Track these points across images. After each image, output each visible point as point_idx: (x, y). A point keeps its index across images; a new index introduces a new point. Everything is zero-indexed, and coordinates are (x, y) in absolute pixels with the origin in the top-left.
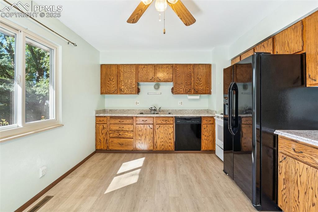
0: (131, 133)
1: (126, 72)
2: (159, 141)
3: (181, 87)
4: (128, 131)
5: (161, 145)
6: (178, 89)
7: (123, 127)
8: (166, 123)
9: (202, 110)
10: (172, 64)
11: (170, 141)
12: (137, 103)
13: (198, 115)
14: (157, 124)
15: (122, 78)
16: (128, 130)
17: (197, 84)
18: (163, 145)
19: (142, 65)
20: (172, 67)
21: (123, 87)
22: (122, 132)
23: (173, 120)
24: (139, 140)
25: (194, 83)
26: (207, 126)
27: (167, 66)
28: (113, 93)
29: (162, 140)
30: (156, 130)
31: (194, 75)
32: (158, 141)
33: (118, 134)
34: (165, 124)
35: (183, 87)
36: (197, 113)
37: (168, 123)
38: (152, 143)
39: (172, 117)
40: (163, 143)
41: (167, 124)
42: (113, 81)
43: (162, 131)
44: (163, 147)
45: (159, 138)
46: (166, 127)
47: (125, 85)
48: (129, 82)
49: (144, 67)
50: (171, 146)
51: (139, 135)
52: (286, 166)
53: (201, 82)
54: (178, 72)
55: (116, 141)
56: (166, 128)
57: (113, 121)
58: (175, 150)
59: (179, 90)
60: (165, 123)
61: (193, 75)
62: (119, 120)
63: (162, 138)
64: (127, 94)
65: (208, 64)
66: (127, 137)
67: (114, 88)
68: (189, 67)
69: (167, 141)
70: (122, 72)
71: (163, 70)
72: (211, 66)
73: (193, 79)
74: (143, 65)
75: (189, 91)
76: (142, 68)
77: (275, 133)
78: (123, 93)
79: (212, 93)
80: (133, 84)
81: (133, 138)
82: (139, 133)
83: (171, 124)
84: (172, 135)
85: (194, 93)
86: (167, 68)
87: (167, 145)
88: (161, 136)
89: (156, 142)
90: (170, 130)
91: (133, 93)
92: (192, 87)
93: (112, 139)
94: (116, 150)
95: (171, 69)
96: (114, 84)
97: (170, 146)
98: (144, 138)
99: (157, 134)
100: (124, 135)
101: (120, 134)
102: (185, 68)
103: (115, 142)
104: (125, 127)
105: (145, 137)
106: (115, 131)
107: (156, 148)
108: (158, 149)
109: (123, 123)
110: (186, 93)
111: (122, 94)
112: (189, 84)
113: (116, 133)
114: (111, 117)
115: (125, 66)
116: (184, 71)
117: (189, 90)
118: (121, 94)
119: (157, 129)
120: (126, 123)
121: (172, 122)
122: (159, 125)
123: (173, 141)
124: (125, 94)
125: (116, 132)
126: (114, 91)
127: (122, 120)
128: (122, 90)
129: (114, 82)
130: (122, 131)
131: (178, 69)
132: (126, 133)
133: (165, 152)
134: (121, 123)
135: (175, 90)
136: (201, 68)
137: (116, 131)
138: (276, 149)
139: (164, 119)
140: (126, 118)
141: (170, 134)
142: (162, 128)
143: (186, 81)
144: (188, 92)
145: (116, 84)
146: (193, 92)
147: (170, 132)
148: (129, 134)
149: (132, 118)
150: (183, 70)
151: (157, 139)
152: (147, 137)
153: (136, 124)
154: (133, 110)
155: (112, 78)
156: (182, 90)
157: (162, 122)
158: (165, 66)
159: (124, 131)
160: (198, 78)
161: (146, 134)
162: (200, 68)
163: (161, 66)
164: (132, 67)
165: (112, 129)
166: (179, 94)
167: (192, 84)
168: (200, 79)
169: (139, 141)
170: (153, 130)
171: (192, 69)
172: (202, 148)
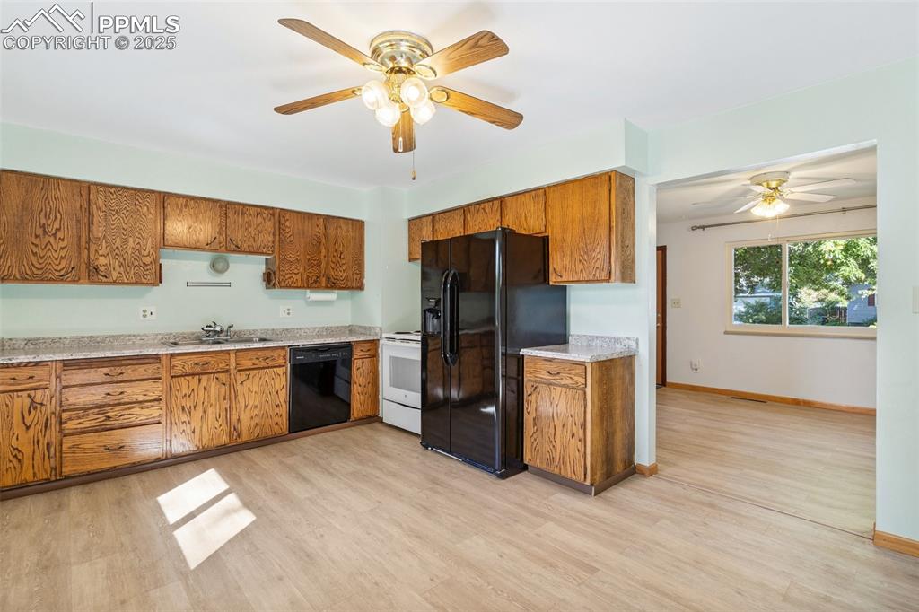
0: (152, 406)
1: (117, 212)
2: (245, 418)
3: (296, 271)
4: (141, 402)
5: (253, 424)
6: (289, 276)
7: (122, 393)
8: (266, 365)
9: (338, 327)
10: (273, 208)
11: (277, 410)
12: (148, 313)
13: (344, 340)
14: (239, 371)
15: (98, 232)
16: (141, 398)
17: (333, 266)
18: (257, 425)
19: (179, 196)
20: (273, 215)
21: (102, 260)
22: (117, 408)
23: (285, 357)
24: (183, 423)
25: (327, 263)
26: (363, 363)
27: (259, 210)
28: (61, 279)
29: (257, 411)
30: (239, 387)
31: (327, 242)
32: (243, 417)
33: (102, 417)
34: (263, 368)
35: (301, 269)
36: (327, 335)
37: (271, 363)
38: (224, 425)
39: (283, 348)
40: (257, 420)
41: (268, 368)
42: (60, 235)
43: (255, 388)
44: (258, 430)
45: (246, 406)
46: (267, 376)
47: (115, 252)
48: (131, 244)
49: (186, 206)
50: (280, 423)
51: (183, 407)
52: (537, 398)
53: (344, 262)
54: (287, 230)
55: (91, 441)
56: (267, 379)
57: (77, 377)
58: (290, 433)
59: (290, 278)
60: (263, 364)
61: (324, 241)
62: (106, 370)
63: (256, 407)
64: (122, 283)
65: (358, 221)
66: (138, 422)
67: (64, 262)
68: (315, 220)
69: (270, 413)
70: (99, 208)
71: (246, 219)
72: (363, 225)
73: (323, 251)
74: (184, 197)
75: (316, 282)
76: (177, 207)
77: (521, 353)
78: (104, 279)
79: (366, 287)
80: (146, 253)
81: (159, 423)
82: (184, 404)
83: (280, 366)
84: (282, 394)
85: (327, 287)
86: (259, 216)
87: (268, 422)
88: (251, 403)
89: (239, 420)
90: (277, 381)
91: (143, 280)
92: (323, 272)
93: (76, 438)
94: (89, 473)
95: (270, 220)
96: (62, 248)
97: (277, 424)
98: (201, 414)
99: (240, 398)
100: (126, 417)
101: (109, 417)
102: (306, 222)
103: (86, 446)
104: (129, 391)
105: (204, 412)
106: (86, 409)
107: (239, 436)
108: (245, 437)
109: (120, 378)
110: (310, 286)
111: (101, 283)
112: (315, 262)
113: (94, 414)
114: (68, 365)
115: (112, 191)
116: (303, 231)
117: (314, 278)
118: (92, 282)
119: (242, 383)
120: (134, 378)
121: (281, 361)
122: (247, 372)
123: (284, 410)
124: (114, 282)
125: (91, 411)
126: (62, 273)
127: (119, 370)
128: (103, 269)
129: (63, 240)
130: (119, 404)
131: (288, 224)
132: (137, 411)
133: (263, 442)
134: (115, 379)
135: (281, 278)
136: (344, 228)
137: (91, 408)
138: (520, 378)
139: (260, 353)
140: (135, 361)
141: (277, 393)
142: (257, 379)
143: (308, 257)
144: (312, 284)
145: (75, 246)
146: (324, 285)
147: (278, 387)
148: (145, 412)
149: (157, 358)
150: (300, 227)
151: (242, 412)
152: (210, 411)
153: (172, 377)
154: (134, 336)
155: (57, 225)
156: (298, 277)
157: (254, 364)
158: (252, 211)
159: (125, 404)
160: (336, 251)
161: (206, 403)
162: (340, 227)
163: (241, 208)
164: (143, 198)
165: (74, 405)
166: (290, 287)
167: (323, 265)
168: (341, 253)
169: (183, 427)
170: (227, 387)
171: (322, 226)
172: (353, 414)
